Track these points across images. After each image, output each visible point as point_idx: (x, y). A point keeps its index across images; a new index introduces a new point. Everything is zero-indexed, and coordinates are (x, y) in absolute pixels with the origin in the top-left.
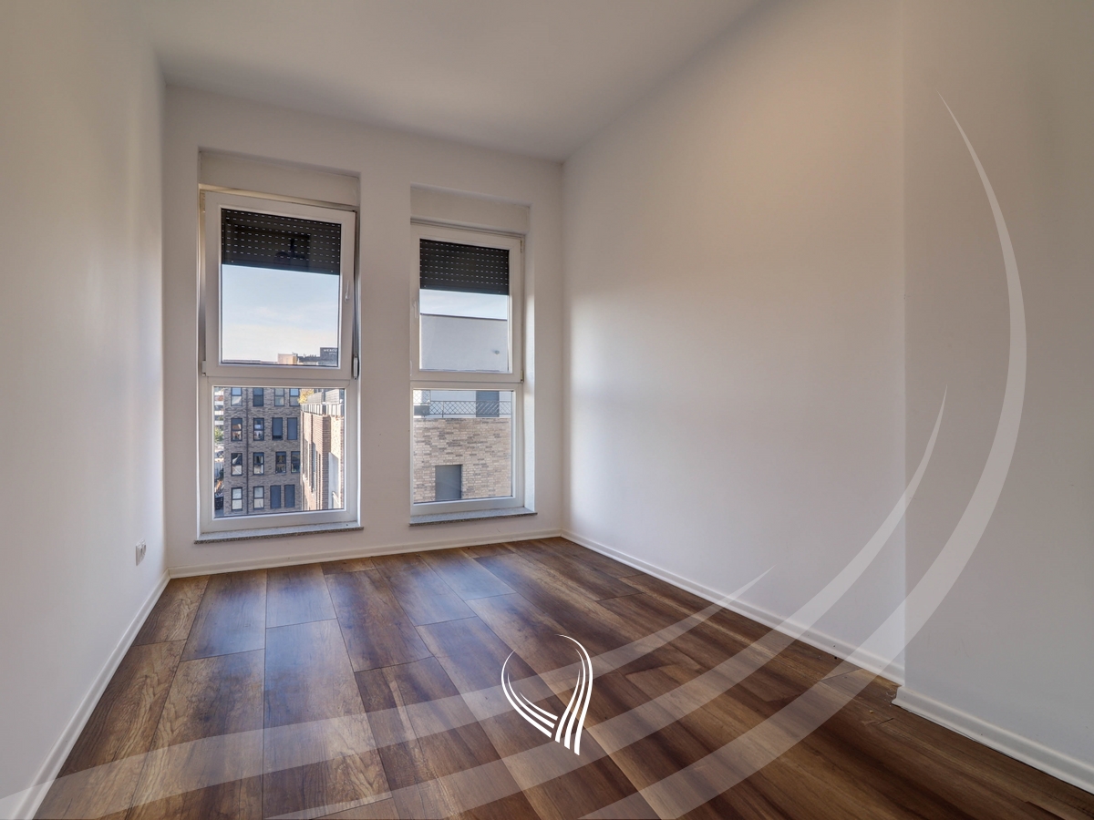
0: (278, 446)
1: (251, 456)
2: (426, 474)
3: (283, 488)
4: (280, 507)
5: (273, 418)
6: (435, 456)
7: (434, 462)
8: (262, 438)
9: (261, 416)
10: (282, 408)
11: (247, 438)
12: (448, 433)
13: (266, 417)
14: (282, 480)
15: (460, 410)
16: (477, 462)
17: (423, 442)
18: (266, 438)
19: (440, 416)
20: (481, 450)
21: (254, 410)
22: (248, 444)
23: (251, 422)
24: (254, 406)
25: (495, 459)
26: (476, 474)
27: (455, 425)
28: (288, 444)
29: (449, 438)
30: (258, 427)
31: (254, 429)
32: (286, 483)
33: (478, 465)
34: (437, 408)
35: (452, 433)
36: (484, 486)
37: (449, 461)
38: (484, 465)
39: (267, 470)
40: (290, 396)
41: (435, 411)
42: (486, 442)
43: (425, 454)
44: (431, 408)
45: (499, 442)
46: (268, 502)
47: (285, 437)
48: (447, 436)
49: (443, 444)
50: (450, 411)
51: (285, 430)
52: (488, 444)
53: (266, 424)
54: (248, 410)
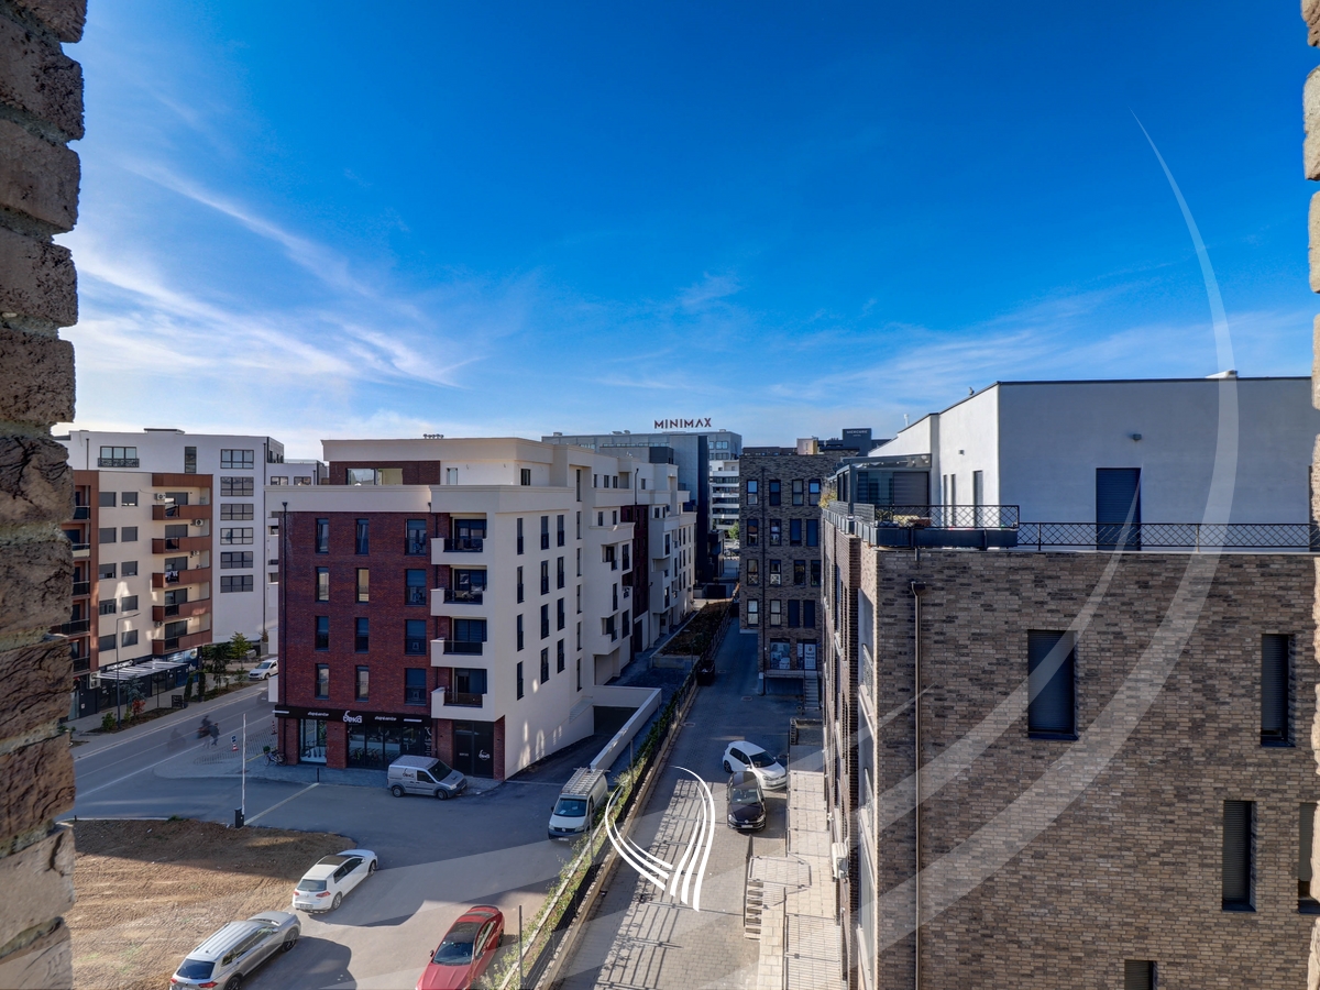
0: (798, 552)
1: (767, 563)
2: (1011, 643)
3: (801, 603)
4: (799, 626)
5: (791, 520)
6: (1027, 614)
7: (1025, 623)
8: (780, 543)
9: (778, 517)
10: (801, 508)
11: (763, 542)
12: (1050, 577)
13: (783, 519)
14: (801, 594)
15: (1071, 538)
16: (1104, 629)
17: (1007, 590)
18: (784, 543)
19: (1035, 549)
20: (1112, 608)
21: (770, 510)
22: (764, 549)
23: (767, 523)
24: (771, 505)
25: (1138, 625)
26: (1103, 650)
27: (1063, 565)
28: (807, 551)
29: (1052, 586)
30: (775, 529)
31: (771, 532)
32: (806, 598)
33: (1104, 633)
34: (1030, 534)
35: (1059, 577)
36: (1118, 672)
37: (1051, 623)
38: (1119, 636)
39: (784, 580)
40: (810, 493)
41: (1025, 539)
42: (1123, 595)
43: (1011, 611)
44: (1020, 534)
45: (1149, 595)
46: (785, 619)
47: (804, 543)
48: (1047, 582)
49: (1041, 594)
50: (1053, 539)
51: (804, 533)
52: (1126, 599)
53: (784, 526)
54: (764, 509)
